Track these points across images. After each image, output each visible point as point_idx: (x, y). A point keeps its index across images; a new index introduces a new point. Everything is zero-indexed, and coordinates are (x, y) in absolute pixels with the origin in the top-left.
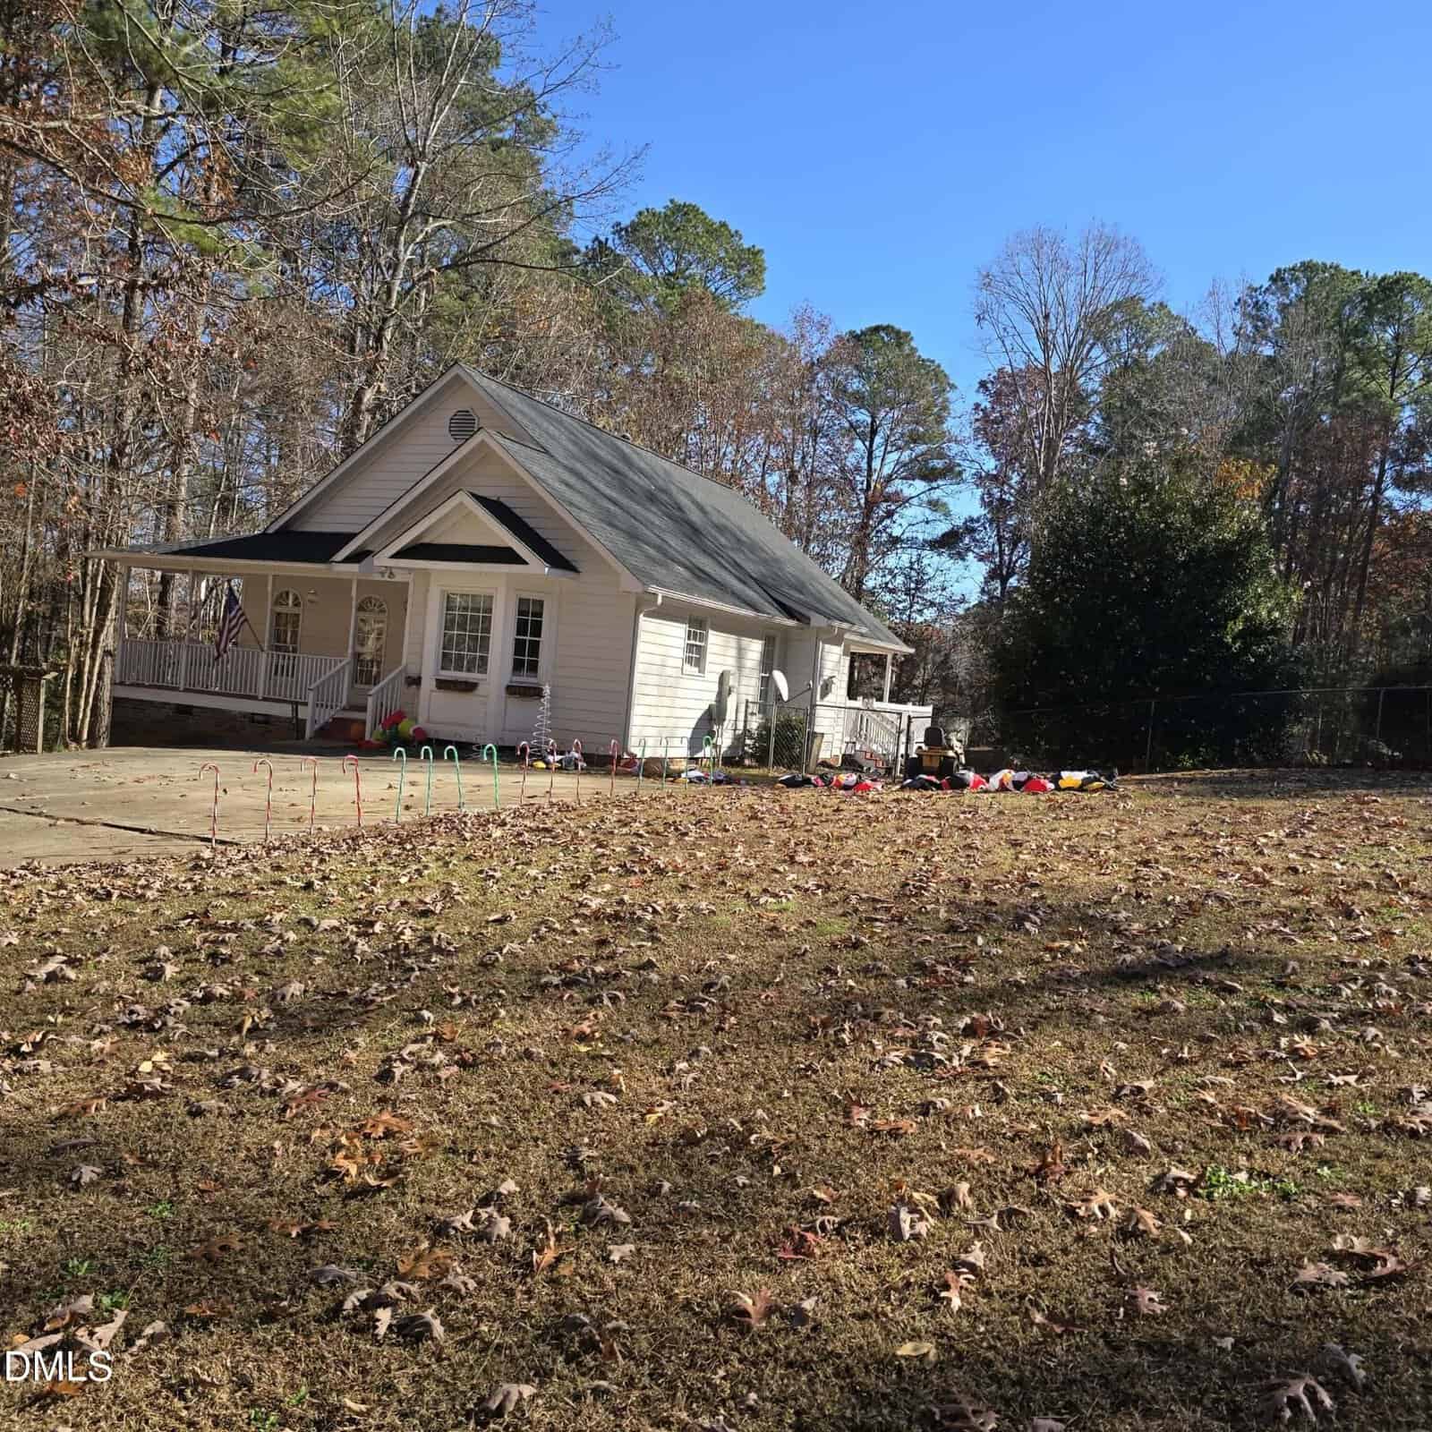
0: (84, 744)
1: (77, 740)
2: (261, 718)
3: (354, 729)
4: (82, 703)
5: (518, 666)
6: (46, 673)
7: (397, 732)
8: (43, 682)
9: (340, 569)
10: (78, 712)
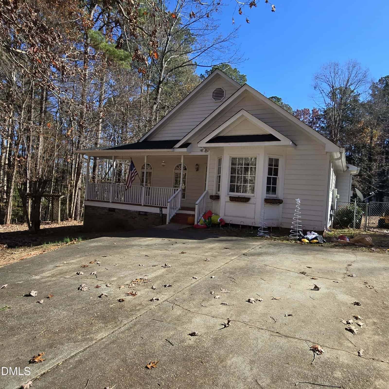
0: (73, 218)
1: (71, 217)
2: (143, 213)
3: (190, 219)
4: (72, 205)
5: (268, 189)
6: (61, 196)
7: (211, 221)
8: (60, 199)
9: (178, 151)
10: (71, 208)
